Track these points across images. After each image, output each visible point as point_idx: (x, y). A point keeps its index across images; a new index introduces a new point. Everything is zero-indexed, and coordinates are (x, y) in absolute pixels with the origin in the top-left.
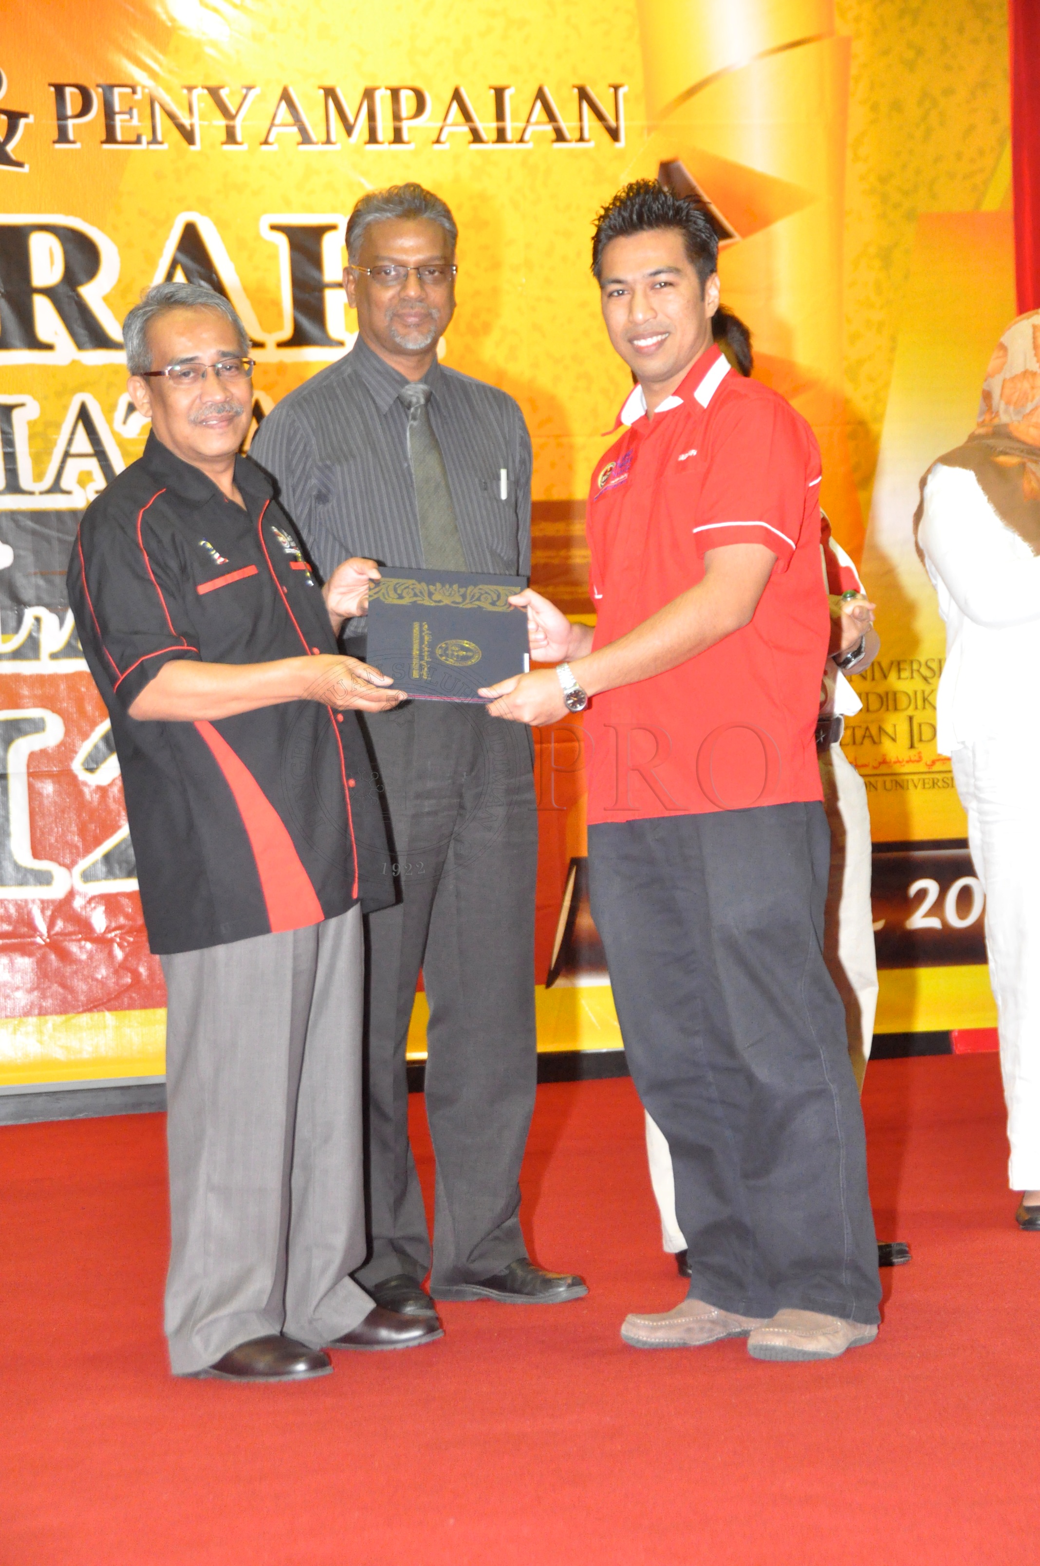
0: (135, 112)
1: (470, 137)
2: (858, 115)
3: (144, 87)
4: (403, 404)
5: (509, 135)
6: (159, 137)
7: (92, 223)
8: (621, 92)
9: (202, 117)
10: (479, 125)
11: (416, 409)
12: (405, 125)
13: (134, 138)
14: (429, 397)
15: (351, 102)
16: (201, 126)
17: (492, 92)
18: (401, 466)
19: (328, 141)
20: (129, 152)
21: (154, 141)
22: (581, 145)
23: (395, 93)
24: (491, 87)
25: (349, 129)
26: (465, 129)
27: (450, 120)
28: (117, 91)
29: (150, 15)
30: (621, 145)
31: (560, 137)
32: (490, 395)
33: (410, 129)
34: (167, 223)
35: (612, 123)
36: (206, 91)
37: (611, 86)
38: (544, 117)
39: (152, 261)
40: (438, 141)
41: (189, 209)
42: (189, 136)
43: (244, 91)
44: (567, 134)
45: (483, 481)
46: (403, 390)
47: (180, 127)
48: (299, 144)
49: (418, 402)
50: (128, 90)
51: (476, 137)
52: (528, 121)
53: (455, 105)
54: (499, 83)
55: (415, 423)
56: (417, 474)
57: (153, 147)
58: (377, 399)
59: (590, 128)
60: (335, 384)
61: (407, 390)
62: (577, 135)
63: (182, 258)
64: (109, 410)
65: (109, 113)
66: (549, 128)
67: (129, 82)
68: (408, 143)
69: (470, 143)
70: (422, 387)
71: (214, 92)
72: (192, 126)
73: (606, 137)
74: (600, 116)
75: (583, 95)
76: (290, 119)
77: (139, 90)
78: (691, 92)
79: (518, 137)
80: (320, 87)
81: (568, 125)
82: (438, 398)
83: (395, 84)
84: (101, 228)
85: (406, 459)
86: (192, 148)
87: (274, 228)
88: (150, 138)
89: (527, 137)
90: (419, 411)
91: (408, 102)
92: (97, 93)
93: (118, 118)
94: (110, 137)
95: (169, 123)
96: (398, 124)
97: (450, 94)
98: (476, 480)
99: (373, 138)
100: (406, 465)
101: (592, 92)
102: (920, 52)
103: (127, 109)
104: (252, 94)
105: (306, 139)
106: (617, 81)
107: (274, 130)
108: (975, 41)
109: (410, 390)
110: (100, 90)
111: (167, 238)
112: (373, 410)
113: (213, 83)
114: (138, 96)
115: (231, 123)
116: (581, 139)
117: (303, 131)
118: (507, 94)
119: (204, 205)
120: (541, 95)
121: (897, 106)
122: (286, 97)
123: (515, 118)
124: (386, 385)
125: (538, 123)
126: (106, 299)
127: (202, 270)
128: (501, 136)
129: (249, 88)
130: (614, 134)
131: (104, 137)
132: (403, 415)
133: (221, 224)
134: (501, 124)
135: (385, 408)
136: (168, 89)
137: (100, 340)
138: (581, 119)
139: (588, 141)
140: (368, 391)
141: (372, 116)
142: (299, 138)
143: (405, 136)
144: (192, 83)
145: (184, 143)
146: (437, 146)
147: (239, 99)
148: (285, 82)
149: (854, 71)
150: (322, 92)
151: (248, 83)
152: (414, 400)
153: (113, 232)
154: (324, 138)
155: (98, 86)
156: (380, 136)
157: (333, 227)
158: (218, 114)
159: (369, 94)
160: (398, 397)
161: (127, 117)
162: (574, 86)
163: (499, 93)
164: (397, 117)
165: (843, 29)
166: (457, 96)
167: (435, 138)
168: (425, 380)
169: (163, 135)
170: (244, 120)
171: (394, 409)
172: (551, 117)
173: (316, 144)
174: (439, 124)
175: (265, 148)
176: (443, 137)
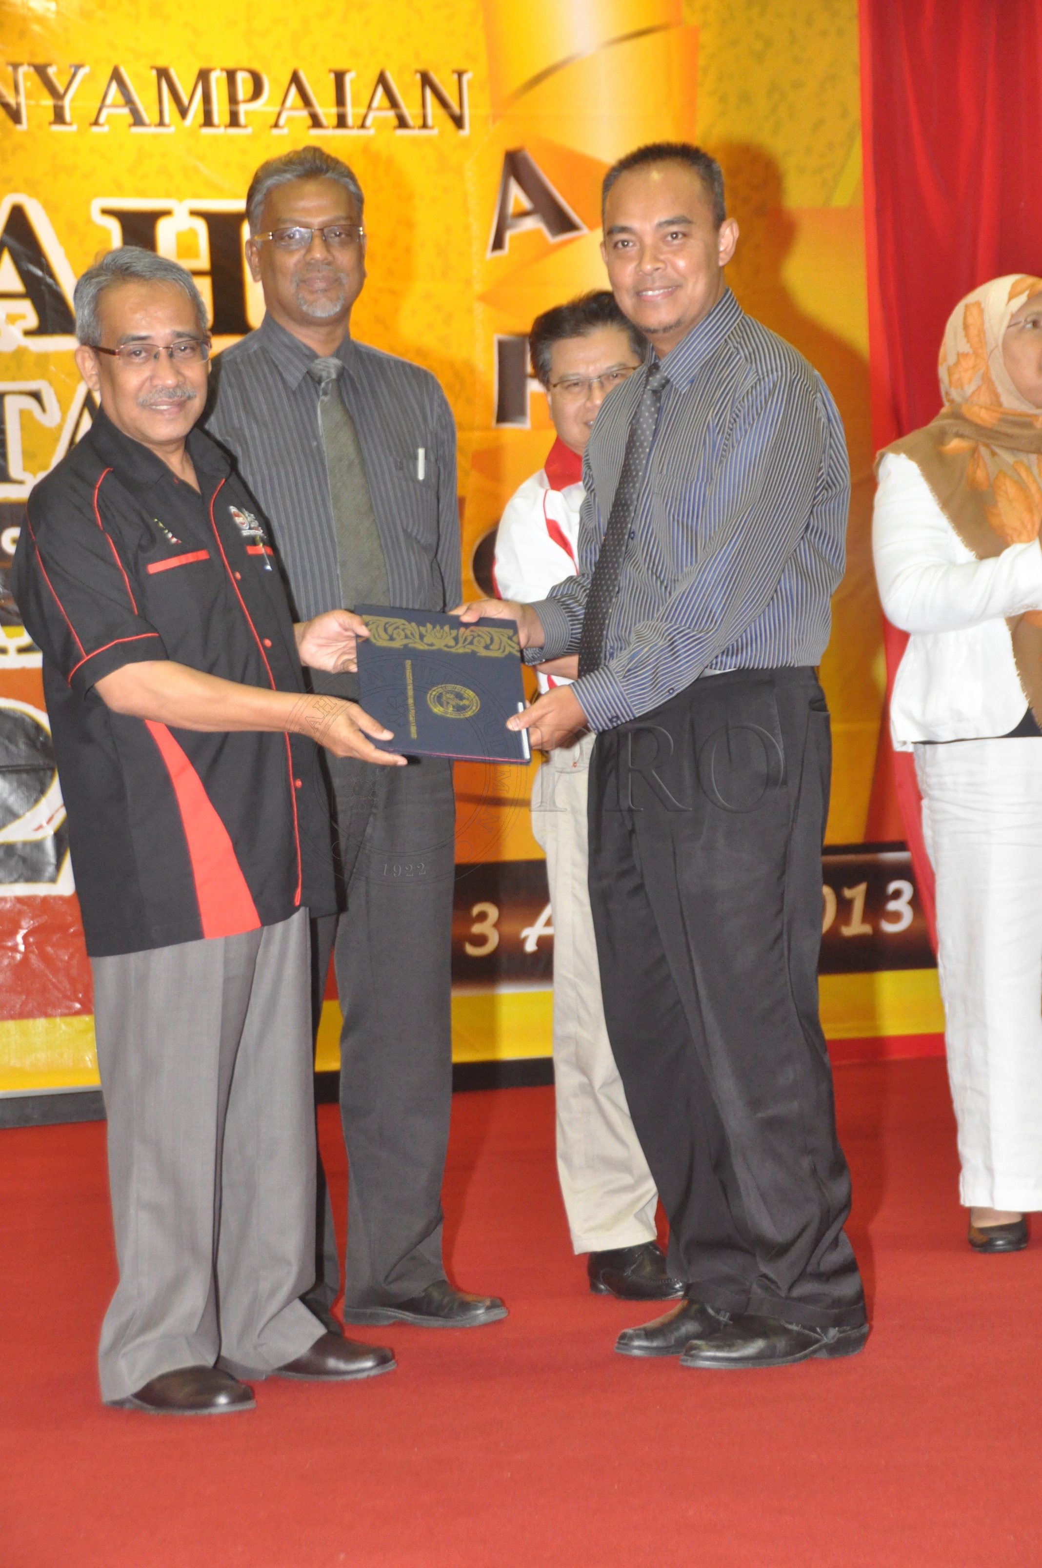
1: (309, 122)
2: (706, 106)
4: (313, 379)
5: (350, 121)
8: (465, 78)
9: (28, 96)
10: (320, 110)
11: (327, 383)
12: (243, 108)
14: (342, 374)
15: (185, 83)
16: (27, 106)
17: (332, 77)
18: (310, 445)
19: (161, 123)
22: (425, 133)
23: (231, 76)
24: (330, 71)
25: (183, 112)
26: (304, 114)
27: (289, 103)
30: (466, 132)
31: (402, 123)
32: (408, 369)
33: (247, 112)
35: (456, 109)
36: (32, 70)
37: (454, 71)
38: (386, 103)
40: (276, 125)
41: (16, 191)
42: (15, 116)
43: (73, 70)
44: (410, 121)
45: (399, 460)
46: (313, 365)
47: (5, 105)
48: (130, 126)
49: (328, 377)
51: (316, 122)
52: (370, 107)
53: (293, 90)
54: (340, 66)
55: (326, 399)
56: (329, 451)
58: (285, 375)
59: (434, 116)
60: (239, 360)
61: (317, 364)
62: (420, 122)
63: (10, 241)
66: (391, 114)
68: (245, 127)
69: (309, 128)
70: (335, 362)
71: (41, 70)
72: (18, 105)
73: (450, 125)
74: (443, 103)
75: (426, 80)
76: (121, 100)
78: (538, 79)
79: (359, 123)
81: (411, 112)
82: (351, 372)
83: (231, 65)
85: (316, 437)
86: (19, 128)
87: (106, 212)
89: (368, 122)
90: (330, 385)
91: (244, 84)
96: (234, 108)
97: (287, 77)
98: (391, 459)
99: (208, 121)
100: (315, 444)
101: (436, 78)
102: (768, 43)
104: (81, 73)
105: (138, 120)
106: (461, 66)
107: (105, 112)
108: (824, 34)
109: (320, 365)
112: (281, 386)
113: (40, 60)
115: (60, 103)
116: (425, 126)
117: (135, 112)
118: (348, 79)
119: (32, 187)
120: (382, 80)
121: (745, 98)
122: (116, 76)
123: (355, 103)
124: (296, 361)
125: (379, 109)
127: (29, 252)
128: (341, 122)
129: (78, 67)
130: (458, 122)
132: (313, 392)
133: (50, 208)
134: (341, 110)
135: (293, 383)
138: (424, 105)
139: (432, 128)
140: (276, 367)
141: (207, 99)
142: (130, 120)
143: (242, 119)
144: (16, 59)
145: (10, 123)
146: (275, 131)
147: (66, 78)
148: (115, 61)
149: (702, 61)
150: (154, 72)
151: (76, 61)
152: (324, 374)
154: (157, 120)
156: (216, 119)
157: (167, 213)
158: (45, 92)
159: (204, 76)
160: (308, 372)
162: (416, 71)
163: (339, 77)
164: (233, 100)
165: (691, 18)
166: (295, 79)
167: (272, 121)
168: (337, 354)
170: (73, 100)
171: (303, 385)
172: (394, 103)
173: (149, 125)
174: (277, 109)
175: (95, 129)
176: (282, 122)
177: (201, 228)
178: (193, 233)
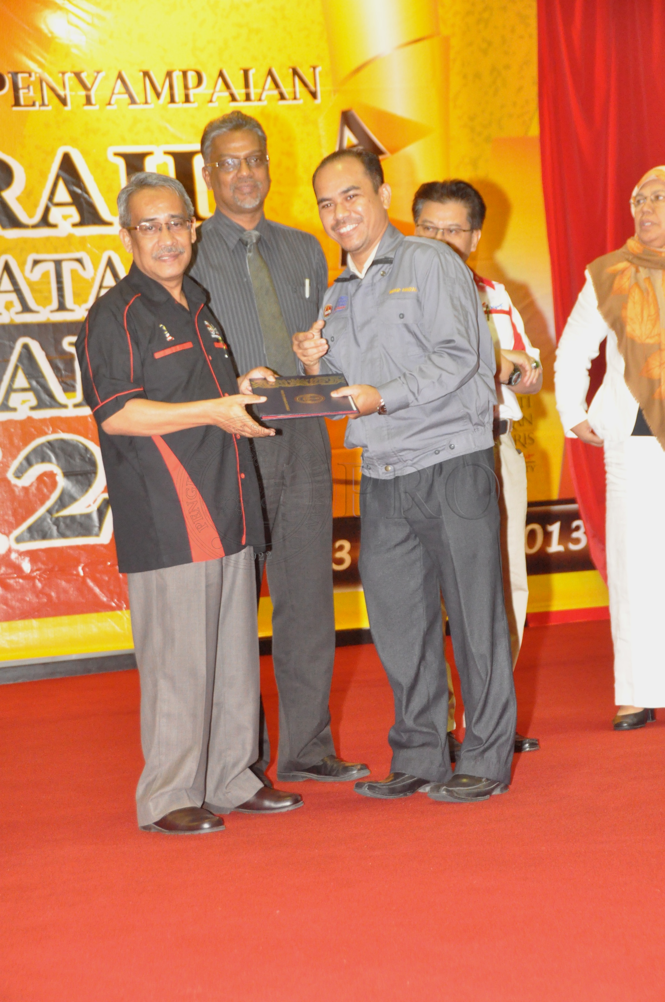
0: (31, 88)
1: (230, 98)
2: (455, 81)
3: (36, 73)
4: (243, 243)
5: (253, 96)
6: (46, 102)
7: (8, 154)
8: (318, 70)
9: (71, 90)
10: (235, 91)
11: (251, 246)
12: (192, 92)
13: (31, 103)
14: (260, 239)
15: (159, 79)
16: (70, 95)
17: (242, 73)
19: (146, 103)
20: (28, 112)
21: (43, 104)
22: (295, 102)
23: (185, 73)
24: (241, 69)
25: (158, 95)
26: (226, 94)
27: (218, 88)
28: (20, 76)
29: (38, 31)
30: (319, 101)
31: (282, 97)
32: (300, 235)
33: (194, 95)
34: (52, 153)
35: (312, 88)
36: (73, 75)
37: (311, 67)
38: (273, 86)
39: (44, 175)
40: (211, 101)
41: (65, 144)
42: (64, 101)
43: (96, 74)
44: (287, 95)
45: (294, 287)
46: (242, 235)
47: (58, 96)
48: (129, 104)
49: (251, 242)
50: (27, 75)
51: (233, 98)
52: (264, 88)
53: (220, 80)
54: (246, 66)
55: (250, 254)
56: (254, 284)
57: (43, 108)
58: (227, 242)
59: (300, 92)
61: (245, 235)
62: (292, 96)
63: (63, 174)
64: (22, 265)
65: (16, 89)
66: (276, 93)
67: (28, 70)
68: (194, 102)
69: (230, 101)
70: (255, 233)
71: (78, 75)
72: (65, 96)
73: (309, 97)
74: (305, 85)
75: (295, 72)
76: (123, 90)
77: (33, 75)
78: (359, 69)
79: (258, 98)
80: (140, 71)
81: (287, 90)
82: (265, 238)
83: (184, 68)
84: (13, 156)
86: (67, 108)
87: (117, 154)
88: (41, 102)
89: (263, 97)
90: (253, 246)
91: (192, 78)
92: (8, 78)
93: (22, 92)
94: (17, 103)
95: (52, 94)
96: (187, 92)
97: (217, 73)
98: (290, 287)
99: (172, 100)
100: (245, 280)
101: (301, 71)
102: (490, 44)
103: (26, 86)
104: (101, 76)
105: (133, 101)
106: (314, 63)
107: (114, 97)
108: (521, 37)
109: (247, 235)
110: (10, 75)
111: (52, 162)
112: (225, 248)
113: (77, 70)
114: (33, 78)
115: (89, 93)
116: (295, 98)
117: (131, 97)
118: (251, 74)
119: (74, 142)
120: (270, 73)
121: (478, 76)
122: (120, 77)
123: (256, 86)
124: (233, 233)
125: (269, 89)
126: (18, 199)
127: (74, 180)
128: (248, 98)
129: (98, 72)
130: (314, 95)
131: (13, 103)
132: (244, 250)
133: (85, 153)
134: (247, 90)
135: (232, 246)
136: (51, 74)
137: (15, 223)
138: (294, 86)
139: (300, 99)
140: (222, 237)
141: (171, 87)
142: (129, 101)
143: (192, 98)
144: (63, 69)
145: (61, 105)
146: (211, 105)
147: (92, 79)
148: (119, 68)
149: (452, 56)
150: (141, 74)
151: (98, 69)
152: (249, 240)
153: (20, 159)
154: (144, 101)
155: (9, 73)
156: (177, 98)
157: (151, 153)
158: (80, 87)
159: (169, 74)
160: (240, 240)
161: (26, 91)
162: (290, 67)
163: (246, 72)
164: (186, 87)
165: (445, 31)
166: (221, 74)
167: (209, 99)
168: (257, 229)
169: (49, 101)
170: (96, 91)
171: (238, 247)
172: (277, 86)
173: (140, 104)
174: (211, 91)
175: (109, 107)
176: (214, 99)
177: (170, 161)
178: (165, 164)
